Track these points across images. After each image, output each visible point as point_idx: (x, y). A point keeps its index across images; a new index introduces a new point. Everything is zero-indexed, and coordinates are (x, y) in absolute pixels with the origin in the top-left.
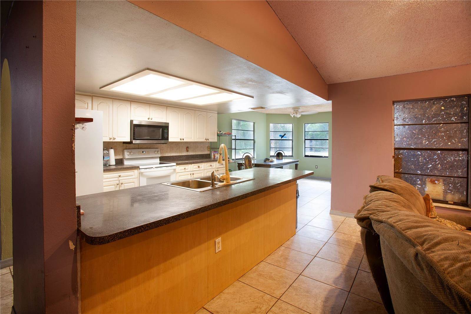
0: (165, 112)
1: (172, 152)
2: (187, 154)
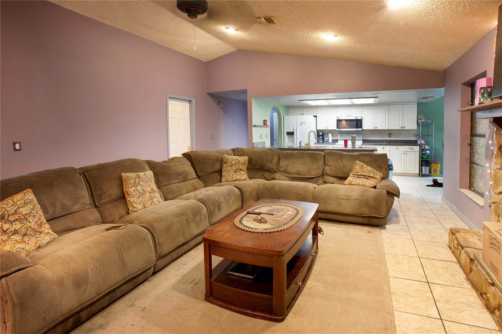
0: (361, 110)
1: (374, 137)
2: (389, 139)
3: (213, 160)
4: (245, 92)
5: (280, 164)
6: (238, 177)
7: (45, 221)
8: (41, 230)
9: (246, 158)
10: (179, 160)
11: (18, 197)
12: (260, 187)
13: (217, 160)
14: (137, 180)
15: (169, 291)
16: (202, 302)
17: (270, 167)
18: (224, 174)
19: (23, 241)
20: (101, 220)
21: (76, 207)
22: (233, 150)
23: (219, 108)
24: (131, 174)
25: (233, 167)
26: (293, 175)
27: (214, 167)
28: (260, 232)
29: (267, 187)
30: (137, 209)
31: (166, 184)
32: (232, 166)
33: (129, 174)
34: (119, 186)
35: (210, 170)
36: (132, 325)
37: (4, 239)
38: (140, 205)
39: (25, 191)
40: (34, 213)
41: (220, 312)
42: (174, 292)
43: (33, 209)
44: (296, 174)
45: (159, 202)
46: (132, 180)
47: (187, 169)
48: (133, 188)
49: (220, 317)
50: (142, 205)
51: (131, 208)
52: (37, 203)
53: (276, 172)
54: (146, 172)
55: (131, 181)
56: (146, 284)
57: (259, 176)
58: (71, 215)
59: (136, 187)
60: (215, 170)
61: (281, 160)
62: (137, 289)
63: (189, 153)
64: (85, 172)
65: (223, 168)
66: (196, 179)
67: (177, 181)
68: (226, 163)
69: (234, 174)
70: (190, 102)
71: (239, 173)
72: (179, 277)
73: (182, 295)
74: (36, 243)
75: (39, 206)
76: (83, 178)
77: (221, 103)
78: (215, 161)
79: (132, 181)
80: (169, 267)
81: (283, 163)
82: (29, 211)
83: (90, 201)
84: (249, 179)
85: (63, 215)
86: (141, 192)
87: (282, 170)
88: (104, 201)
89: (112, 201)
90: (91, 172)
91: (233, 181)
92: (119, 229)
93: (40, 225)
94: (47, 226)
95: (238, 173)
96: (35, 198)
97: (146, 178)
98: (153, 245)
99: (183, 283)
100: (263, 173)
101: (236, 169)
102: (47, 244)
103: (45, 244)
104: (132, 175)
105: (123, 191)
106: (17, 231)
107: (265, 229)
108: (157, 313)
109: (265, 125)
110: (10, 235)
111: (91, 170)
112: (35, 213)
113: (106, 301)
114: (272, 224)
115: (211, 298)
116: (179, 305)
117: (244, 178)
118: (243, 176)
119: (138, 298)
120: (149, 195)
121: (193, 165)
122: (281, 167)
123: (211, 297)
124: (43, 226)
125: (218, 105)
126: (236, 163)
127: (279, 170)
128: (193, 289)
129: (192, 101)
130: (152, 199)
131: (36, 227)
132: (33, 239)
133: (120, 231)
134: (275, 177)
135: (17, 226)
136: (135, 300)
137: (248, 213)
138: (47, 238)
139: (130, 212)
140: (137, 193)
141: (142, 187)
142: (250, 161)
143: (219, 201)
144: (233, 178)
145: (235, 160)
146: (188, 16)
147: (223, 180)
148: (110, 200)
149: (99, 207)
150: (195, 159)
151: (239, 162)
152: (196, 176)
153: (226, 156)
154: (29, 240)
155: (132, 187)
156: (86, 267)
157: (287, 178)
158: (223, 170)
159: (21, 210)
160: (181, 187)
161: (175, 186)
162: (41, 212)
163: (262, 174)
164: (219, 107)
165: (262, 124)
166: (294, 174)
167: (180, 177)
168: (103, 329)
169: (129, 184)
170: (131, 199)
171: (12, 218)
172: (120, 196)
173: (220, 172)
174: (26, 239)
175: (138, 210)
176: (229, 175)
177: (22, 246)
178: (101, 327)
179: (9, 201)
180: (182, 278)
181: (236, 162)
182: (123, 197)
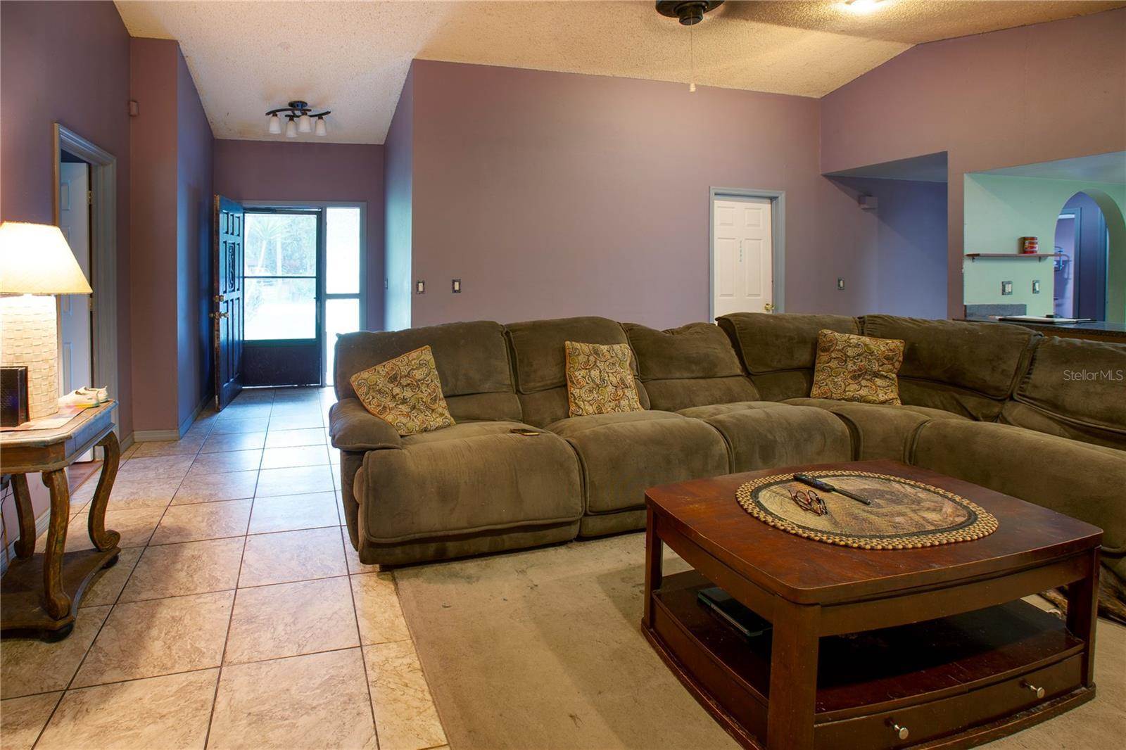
3: (791, 338)
4: (941, 159)
5: (1032, 376)
6: (864, 392)
7: (442, 396)
8: (434, 407)
9: (896, 344)
10: (702, 329)
11: (414, 354)
12: (924, 432)
13: (803, 341)
14: (592, 358)
15: (591, 579)
16: (632, 629)
17: (985, 381)
18: (818, 377)
19: (408, 415)
20: (521, 415)
21: (487, 386)
22: (862, 320)
23: (864, 209)
24: (582, 344)
25: (850, 364)
26: (1086, 419)
27: (793, 356)
28: (783, 528)
29: (945, 437)
30: (584, 412)
31: (660, 376)
32: (845, 361)
33: (577, 345)
34: (559, 364)
35: (779, 361)
36: (504, 600)
37: (391, 406)
38: (591, 405)
39: (423, 348)
40: (428, 380)
41: (655, 668)
42: (597, 586)
43: (427, 375)
44: (1101, 419)
45: (632, 409)
46: (582, 356)
47: (715, 352)
48: (583, 372)
49: (649, 677)
50: (594, 407)
51: (573, 408)
52: (434, 367)
53: (1012, 398)
54: (614, 346)
55: (580, 358)
56: (562, 551)
57: (942, 402)
58: (479, 396)
59: (590, 372)
60: (795, 364)
61: (1036, 365)
62: (544, 551)
63: (730, 318)
64: (510, 333)
65: (817, 361)
66: (741, 378)
67: (686, 375)
68: (826, 350)
69: (851, 381)
70: (772, 199)
71: (869, 384)
72: (620, 566)
73: (607, 598)
74: (423, 422)
75: (436, 373)
76: (504, 341)
77: (870, 196)
78: (794, 341)
79: (582, 358)
80: (616, 540)
81: (1044, 377)
82: (422, 377)
83: (511, 380)
84: (902, 404)
85: (467, 393)
86: (598, 381)
87: (1037, 397)
88: (532, 385)
89: (545, 389)
90: (519, 333)
91: (844, 399)
92: (527, 435)
93: (434, 400)
94: (443, 403)
95: (864, 383)
96: (433, 359)
97: (612, 357)
98: (579, 483)
99: (623, 580)
100: (957, 396)
101: (860, 370)
102: (437, 429)
103: (434, 428)
104: (585, 347)
105: (565, 376)
106: (406, 399)
107: (799, 527)
108: (548, 604)
109: (1025, 252)
110: (399, 403)
111: (520, 330)
112: (430, 381)
113: (485, 544)
114: (836, 524)
115: (651, 633)
116: (591, 612)
117: (882, 399)
118: (879, 391)
119: (538, 565)
120: (613, 391)
121: (736, 345)
122: (1035, 387)
123: (652, 630)
124: (437, 401)
125: (859, 203)
126: (859, 355)
127: (1027, 394)
128: (634, 598)
129: (777, 197)
130: (617, 399)
131: (429, 401)
132: (421, 417)
133: (526, 438)
134: (1004, 414)
135: (408, 393)
136: (531, 567)
137: (796, 479)
138: (440, 422)
139: (570, 414)
140: (589, 382)
141: (600, 372)
142: (911, 355)
143: (770, 436)
144: (845, 391)
145: (857, 346)
146: (681, 22)
147: (815, 391)
148: (543, 386)
149: (523, 394)
150: (743, 331)
151: (872, 353)
152: (743, 370)
153: (828, 332)
154: (416, 417)
155: (580, 370)
156: (458, 475)
157: (1057, 428)
158: (818, 366)
159: (415, 372)
160: (695, 388)
161: (680, 383)
162: (437, 382)
163: (953, 397)
164: (863, 206)
165: (1013, 249)
166: (1090, 416)
167: (694, 367)
168: (469, 582)
169: (576, 363)
170: (576, 392)
171: (404, 382)
172: (560, 382)
173: (809, 371)
174: (414, 413)
175: (585, 414)
176: (835, 384)
177: (404, 420)
178: (469, 578)
179: (404, 358)
180: (626, 570)
181: (860, 350)
182: (562, 385)
